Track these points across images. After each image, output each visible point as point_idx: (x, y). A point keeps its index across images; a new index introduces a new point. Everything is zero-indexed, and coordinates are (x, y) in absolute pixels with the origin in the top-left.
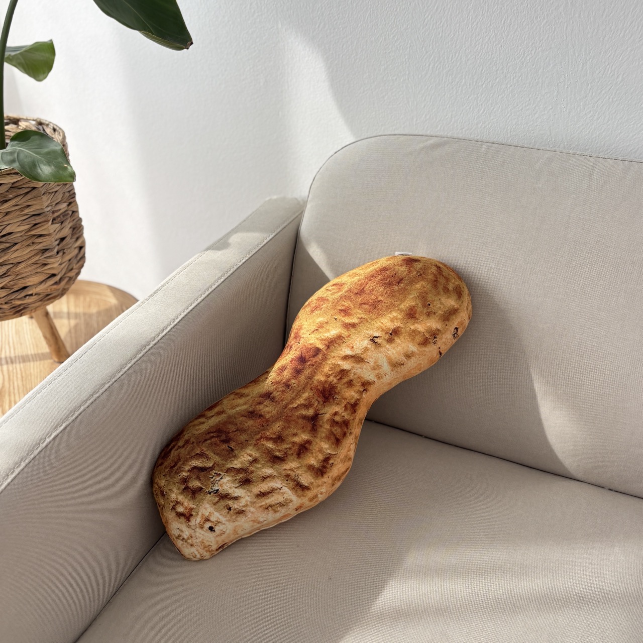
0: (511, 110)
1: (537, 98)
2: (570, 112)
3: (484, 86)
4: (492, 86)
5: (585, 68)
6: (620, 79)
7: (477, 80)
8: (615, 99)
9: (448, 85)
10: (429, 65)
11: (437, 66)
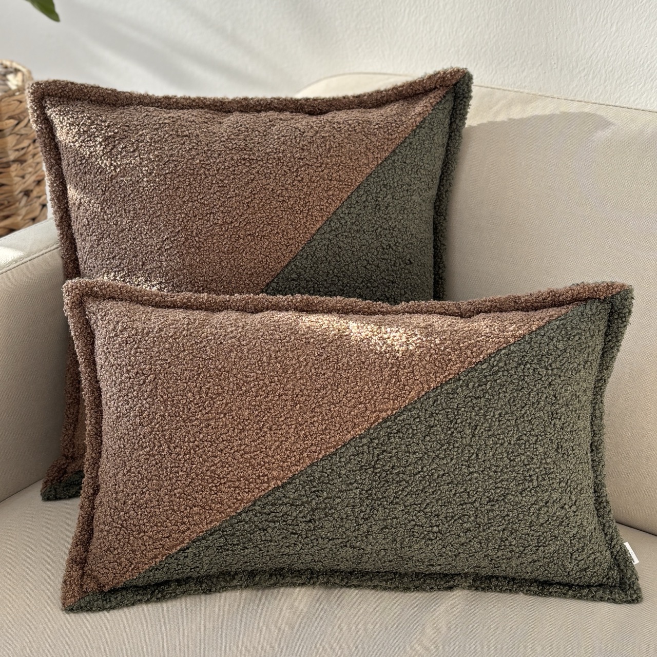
0: (496, 66)
1: (524, 52)
2: (561, 70)
3: (465, 36)
4: (474, 37)
5: (574, 14)
6: (614, 28)
8: (611, 54)
9: (426, 35)
10: (405, 11)
11: (413, 12)
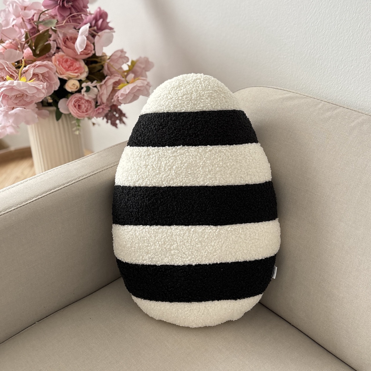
7: (339, 65)
